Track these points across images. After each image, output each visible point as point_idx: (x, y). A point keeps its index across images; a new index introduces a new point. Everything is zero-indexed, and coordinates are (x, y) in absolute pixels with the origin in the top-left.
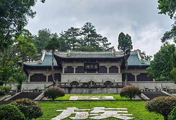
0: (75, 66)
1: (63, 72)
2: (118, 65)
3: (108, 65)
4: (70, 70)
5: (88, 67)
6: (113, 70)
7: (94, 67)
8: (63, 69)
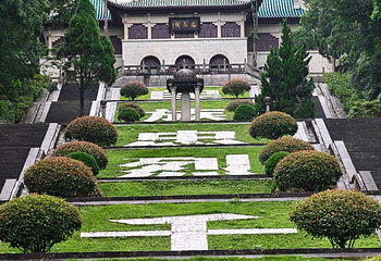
0: (150, 22)
1: (126, 36)
2: (240, 20)
3: (219, 21)
4: (138, 33)
5: (178, 25)
6: (230, 31)
7: (189, 25)
8: (126, 31)
